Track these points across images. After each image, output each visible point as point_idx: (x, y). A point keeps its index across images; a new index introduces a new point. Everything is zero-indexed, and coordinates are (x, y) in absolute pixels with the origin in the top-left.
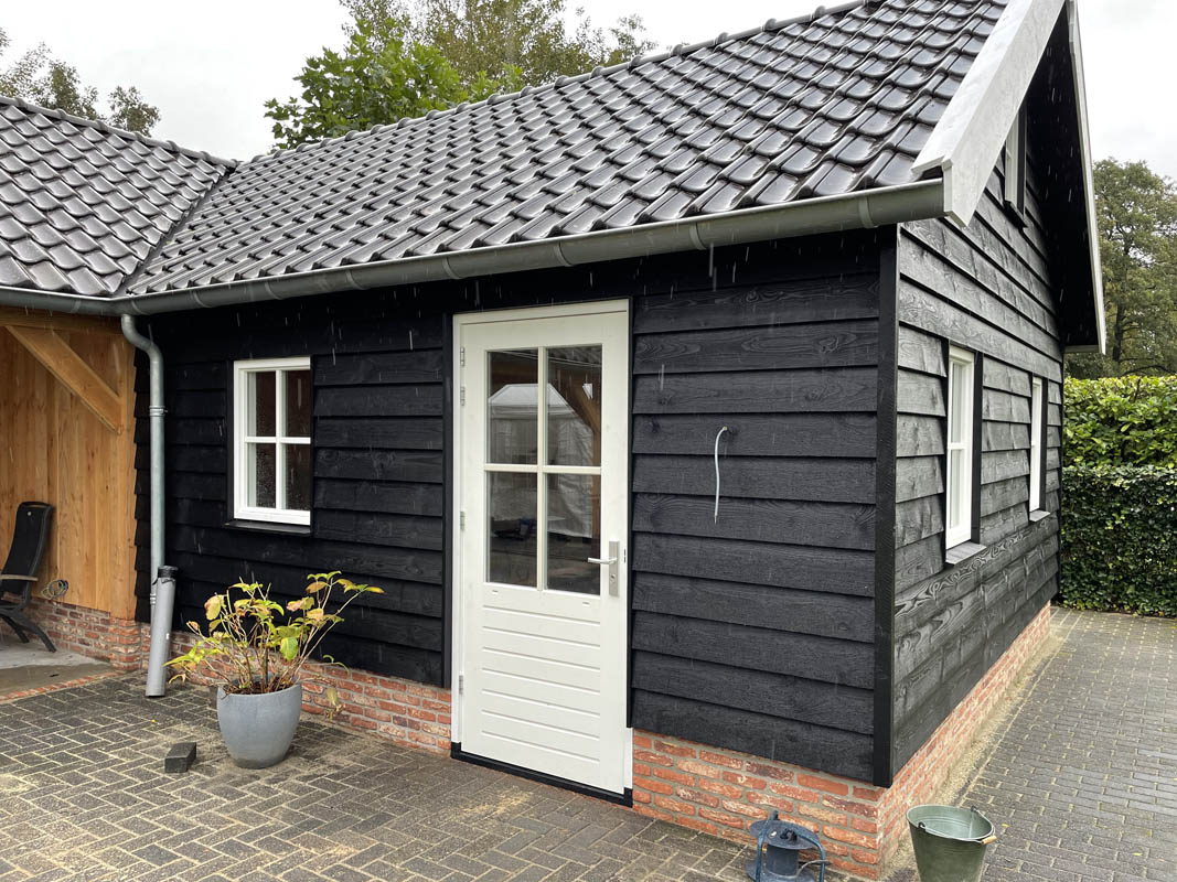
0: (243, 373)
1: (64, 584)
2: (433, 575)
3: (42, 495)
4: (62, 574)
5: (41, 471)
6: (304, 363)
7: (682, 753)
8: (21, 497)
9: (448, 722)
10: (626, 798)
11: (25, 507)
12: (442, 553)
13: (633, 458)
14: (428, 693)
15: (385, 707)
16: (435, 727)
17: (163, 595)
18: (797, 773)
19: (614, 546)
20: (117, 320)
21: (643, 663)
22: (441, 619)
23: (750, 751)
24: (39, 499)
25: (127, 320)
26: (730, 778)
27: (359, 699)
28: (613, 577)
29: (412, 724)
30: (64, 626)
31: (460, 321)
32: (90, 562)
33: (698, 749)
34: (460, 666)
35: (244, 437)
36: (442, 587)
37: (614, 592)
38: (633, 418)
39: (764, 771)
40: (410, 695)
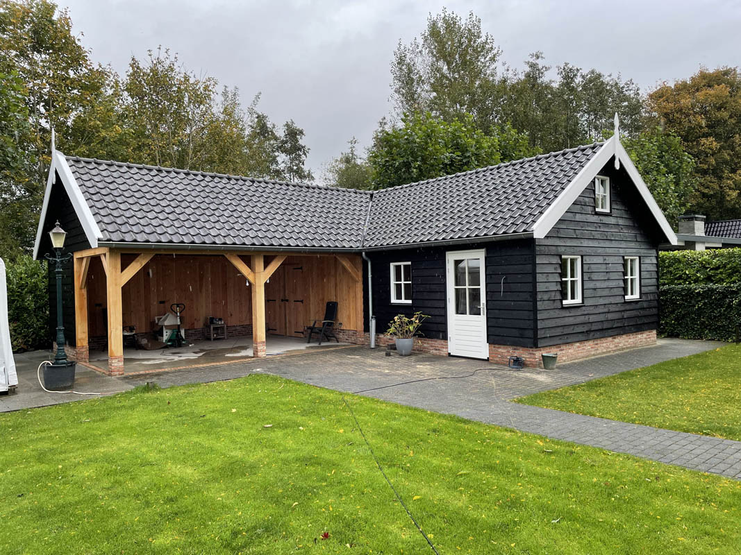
0: (392, 265)
1: (341, 324)
2: (443, 313)
3: (334, 300)
4: (340, 321)
5: (333, 292)
6: (409, 263)
7: (499, 348)
8: (326, 300)
9: (447, 348)
10: (488, 360)
11: (328, 304)
12: (445, 308)
13: (486, 284)
14: (442, 342)
15: (432, 346)
16: (444, 350)
17: (373, 323)
18: (521, 349)
19: (483, 304)
20: (361, 253)
21: (490, 329)
22: (445, 324)
23: (512, 345)
24: (332, 301)
25: (364, 253)
26: (508, 352)
27: (425, 345)
28: (483, 311)
29: (439, 350)
30: (341, 336)
31: (447, 253)
32: (349, 317)
33: (502, 346)
34: (450, 335)
35: (393, 282)
36: (445, 316)
37: (484, 314)
38: (486, 275)
39: (515, 349)
40: (438, 343)
